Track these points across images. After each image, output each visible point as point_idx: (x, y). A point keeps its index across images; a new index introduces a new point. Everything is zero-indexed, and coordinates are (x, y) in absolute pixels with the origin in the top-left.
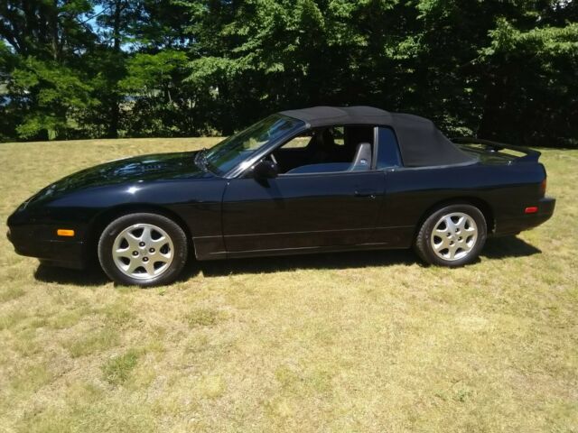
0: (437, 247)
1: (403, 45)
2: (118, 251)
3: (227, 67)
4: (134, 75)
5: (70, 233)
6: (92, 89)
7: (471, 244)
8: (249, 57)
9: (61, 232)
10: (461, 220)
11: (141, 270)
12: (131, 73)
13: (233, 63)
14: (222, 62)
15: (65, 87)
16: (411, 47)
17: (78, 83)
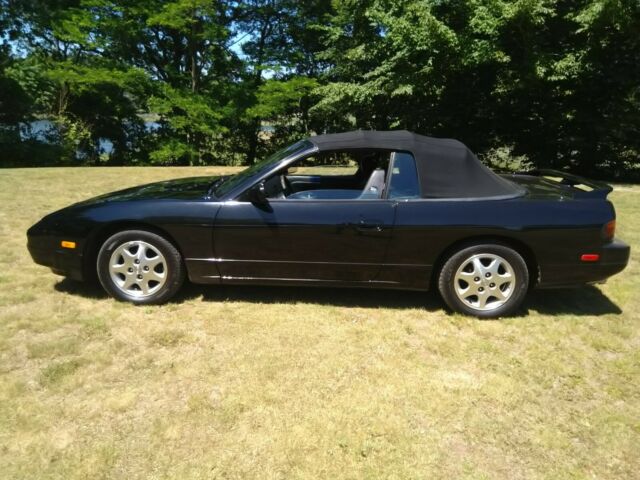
0: (461, 292)
1: (560, 65)
2: (115, 266)
3: (355, 93)
4: (263, 103)
5: (72, 245)
6: (221, 117)
7: (507, 293)
8: (378, 82)
9: (65, 244)
10: (493, 263)
11: (135, 287)
12: (261, 100)
13: (363, 88)
14: (351, 88)
15: (195, 114)
16: (570, 67)
17: (209, 111)
